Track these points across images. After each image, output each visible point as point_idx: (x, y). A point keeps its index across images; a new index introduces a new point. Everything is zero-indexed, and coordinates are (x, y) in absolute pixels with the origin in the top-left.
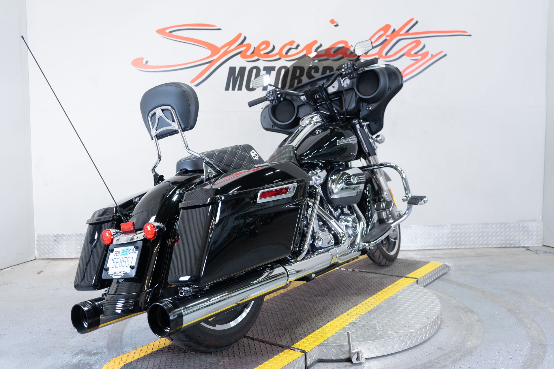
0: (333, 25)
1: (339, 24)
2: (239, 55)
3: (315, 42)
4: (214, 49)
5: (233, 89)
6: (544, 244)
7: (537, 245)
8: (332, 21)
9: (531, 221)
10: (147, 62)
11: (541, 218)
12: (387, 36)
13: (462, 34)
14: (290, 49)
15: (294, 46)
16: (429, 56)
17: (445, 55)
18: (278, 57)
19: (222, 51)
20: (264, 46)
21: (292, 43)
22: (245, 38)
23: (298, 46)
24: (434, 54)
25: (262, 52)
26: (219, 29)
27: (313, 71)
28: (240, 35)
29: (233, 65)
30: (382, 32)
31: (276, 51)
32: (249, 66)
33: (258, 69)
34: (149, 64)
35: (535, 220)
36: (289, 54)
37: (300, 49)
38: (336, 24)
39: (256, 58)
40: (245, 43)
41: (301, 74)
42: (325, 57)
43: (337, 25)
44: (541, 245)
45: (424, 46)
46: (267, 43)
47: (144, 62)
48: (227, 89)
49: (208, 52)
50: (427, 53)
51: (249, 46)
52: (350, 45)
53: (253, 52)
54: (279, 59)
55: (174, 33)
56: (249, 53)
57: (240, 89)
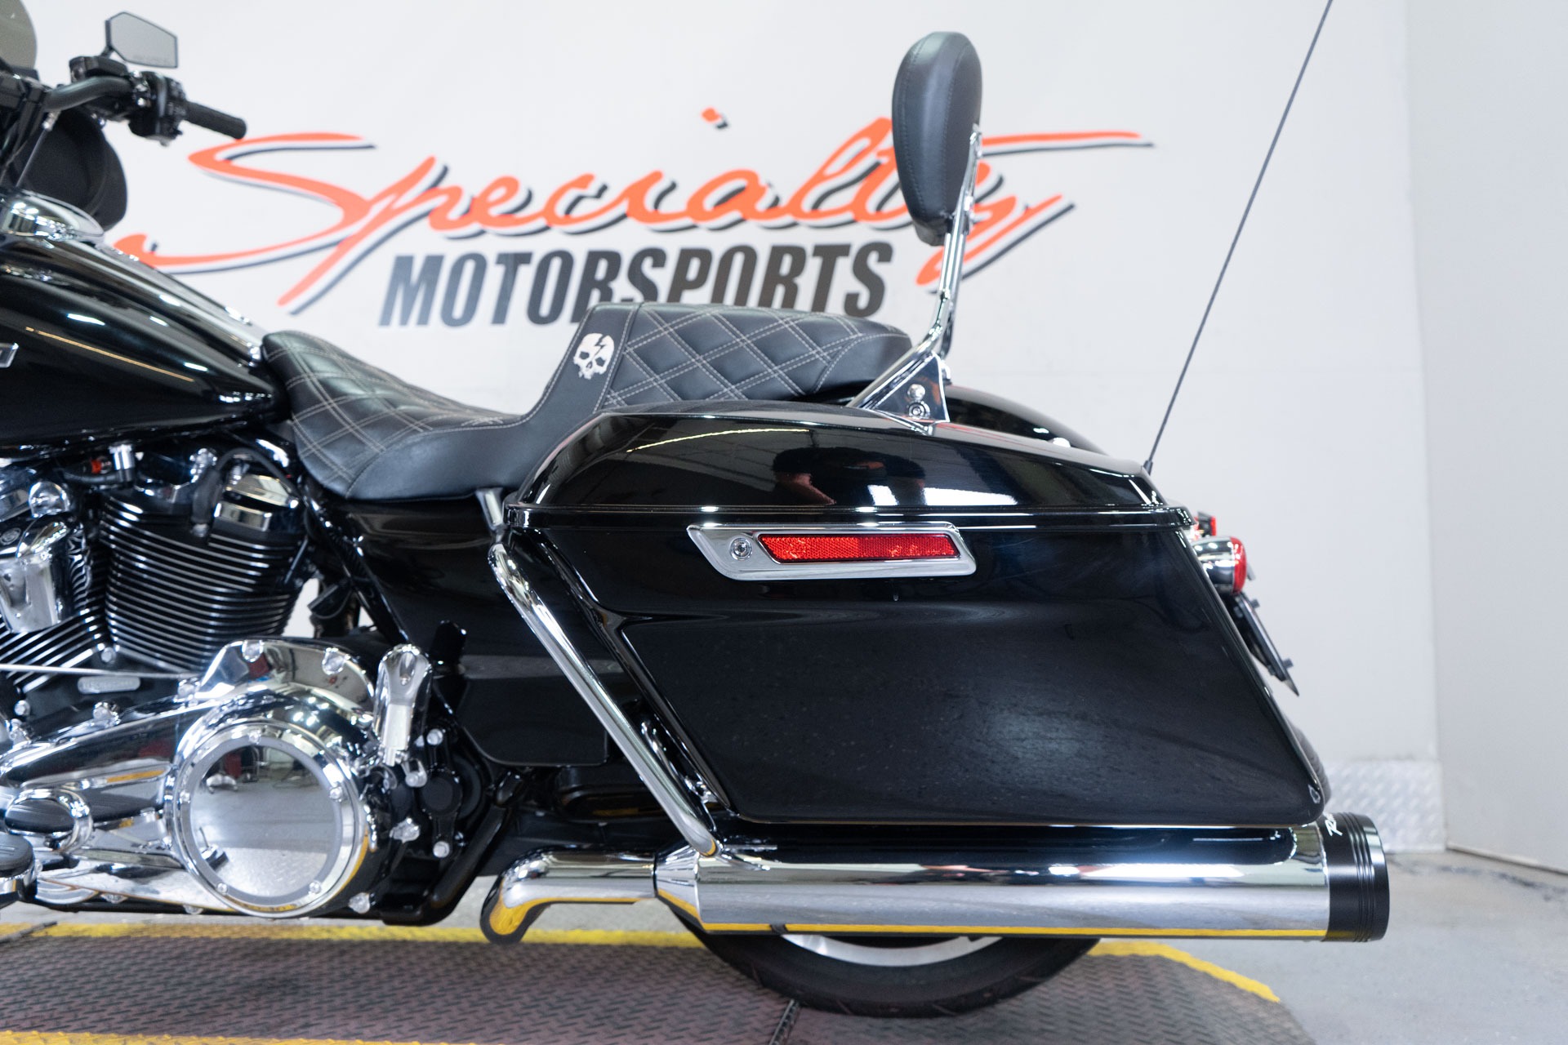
0: (710, 127)
1: (730, 120)
2: (425, 222)
3: (656, 176)
4: (351, 204)
5: (404, 321)
6: (1452, 844)
7: (1421, 848)
8: (710, 115)
9: (1398, 758)
10: (154, 247)
11: (1432, 749)
12: (881, 154)
13: (1123, 140)
14: (579, 199)
15: (593, 189)
16: (1017, 212)
17: (1070, 208)
18: (541, 223)
19: (376, 210)
20: (500, 192)
21: (584, 181)
22: (445, 171)
23: (603, 189)
24: (1033, 204)
25: (495, 211)
26: (370, 147)
27: (647, 264)
28: (429, 163)
29: (404, 251)
30: (864, 143)
31: (537, 206)
32: (452, 252)
33: (480, 262)
34: (160, 252)
35: (1411, 757)
36: (577, 212)
37: (608, 197)
38: (719, 121)
39: (475, 227)
40: (445, 184)
41: (612, 273)
42: (687, 221)
43: (724, 126)
44: (1440, 847)
45: (1000, 182)
46: (510, 184)
47: (147, 247)
48: (385, 320)
49: (335, 214)
50: (1010, 203)
51: (455, 193)
52: (762, 182)
53: (468, 212)
54: (546, 229)
55: (238, 163)
56: (455, 213)
57: (423, 320)
